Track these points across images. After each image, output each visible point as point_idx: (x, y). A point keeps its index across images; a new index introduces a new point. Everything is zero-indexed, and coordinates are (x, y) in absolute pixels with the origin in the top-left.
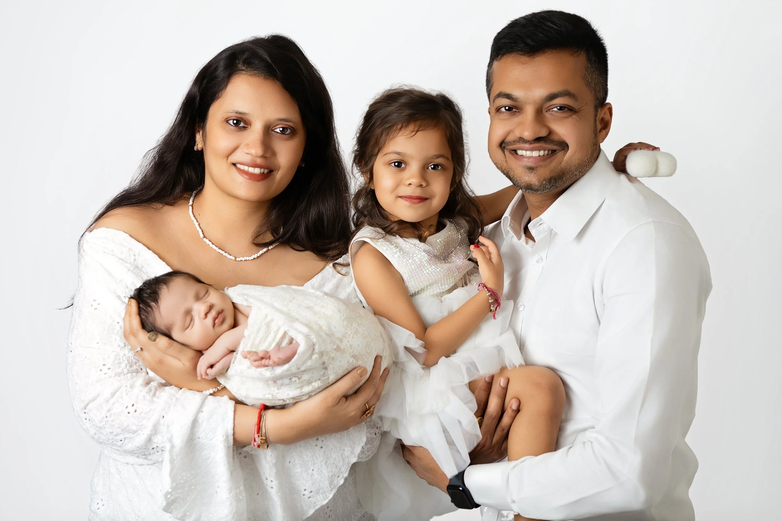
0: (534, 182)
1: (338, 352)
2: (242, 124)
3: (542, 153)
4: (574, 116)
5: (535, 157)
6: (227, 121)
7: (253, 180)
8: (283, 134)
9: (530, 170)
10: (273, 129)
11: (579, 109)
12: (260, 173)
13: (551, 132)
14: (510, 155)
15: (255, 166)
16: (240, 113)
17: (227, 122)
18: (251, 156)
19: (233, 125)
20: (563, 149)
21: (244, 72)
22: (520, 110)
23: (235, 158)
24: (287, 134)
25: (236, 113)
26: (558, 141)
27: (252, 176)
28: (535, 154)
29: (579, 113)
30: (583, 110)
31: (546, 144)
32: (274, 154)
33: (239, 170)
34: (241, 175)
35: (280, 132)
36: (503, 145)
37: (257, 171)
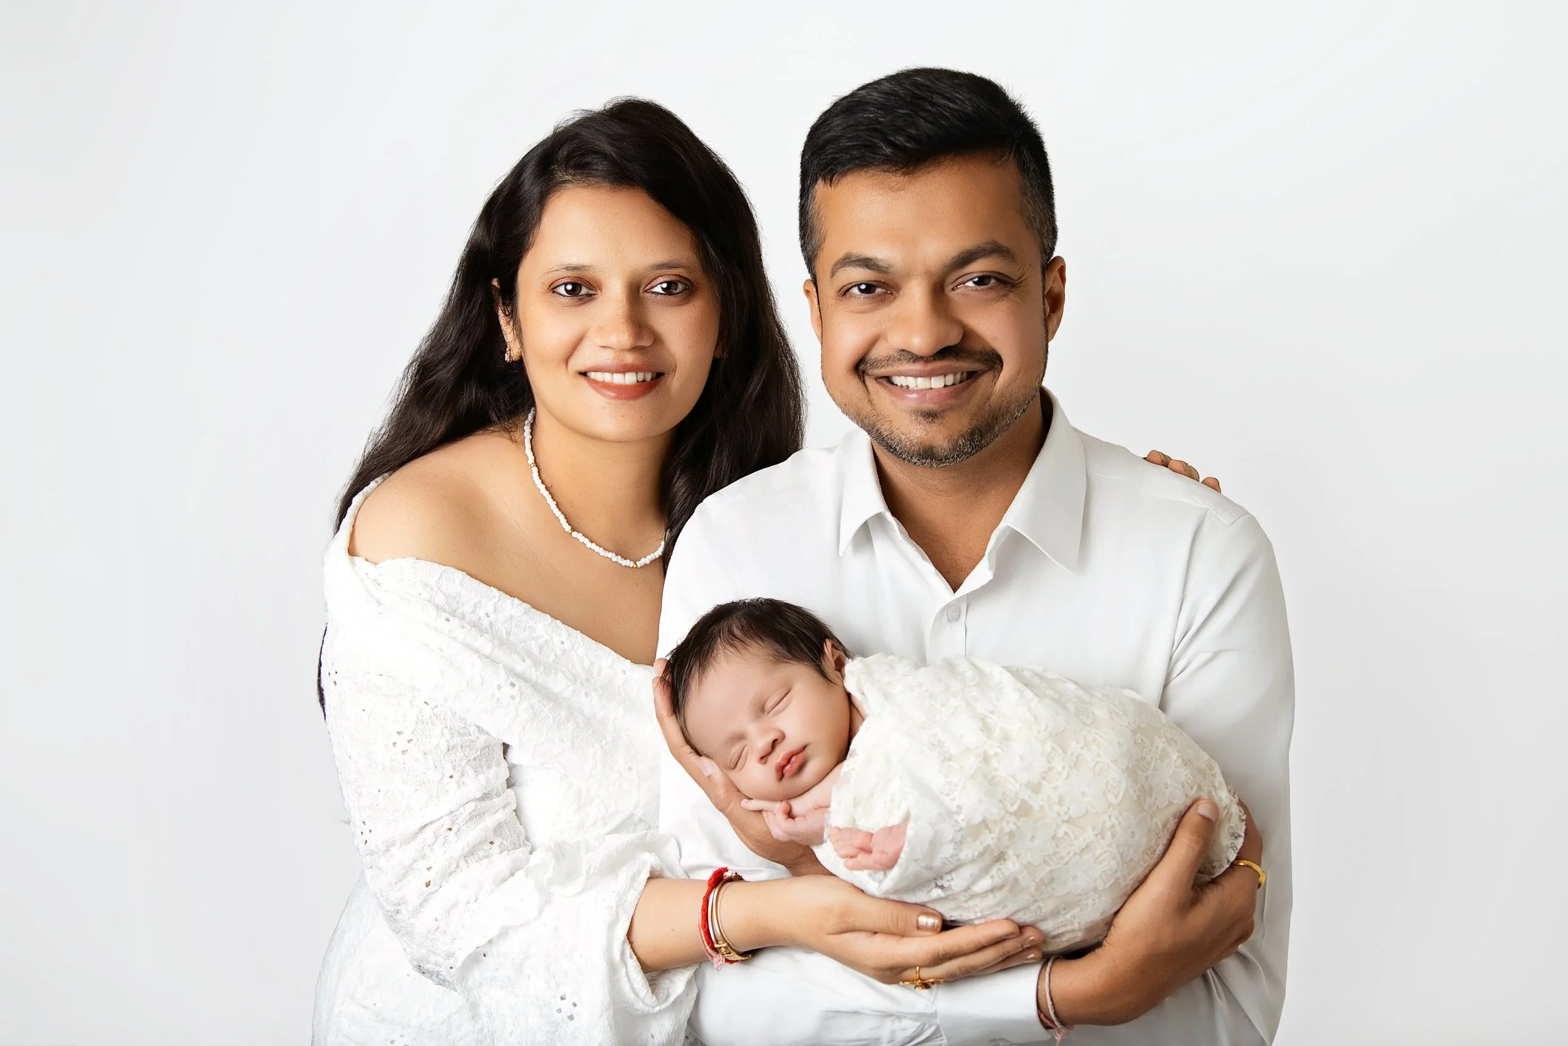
0: (940, 443)
1: (1022, 819)
2: (584, 291)
3: (950, 380)
4: (1012, 296)
5: (938, 390)
6: (553, 289)
7: (626, 399)
8: (670, 294)
9: (927, 418)
10: (647, 288)
11: (1019, 278)
12: (638, 381)
13: (967, 334)
14: (878, 386)
15: (624, 369)
16: (575, 268)
17: (554, 292)
18: (611, 351)
19: (566, 294)
20: (992, 368)
21: (569, 185)
22: (895, 290)
23: (581, 361)
24: (679, 293)
25: (567, 268)
26: (981, 352)
27: (623, 393)
28: (937, 383)
29: (1019, 287)
30: (1025, 279)
31: (958, 360)
32: (657, 340)
33: (594, 383)
34: (600, 393)
35: (662, 292)
36: (862, 367)
37: (630, 379)
